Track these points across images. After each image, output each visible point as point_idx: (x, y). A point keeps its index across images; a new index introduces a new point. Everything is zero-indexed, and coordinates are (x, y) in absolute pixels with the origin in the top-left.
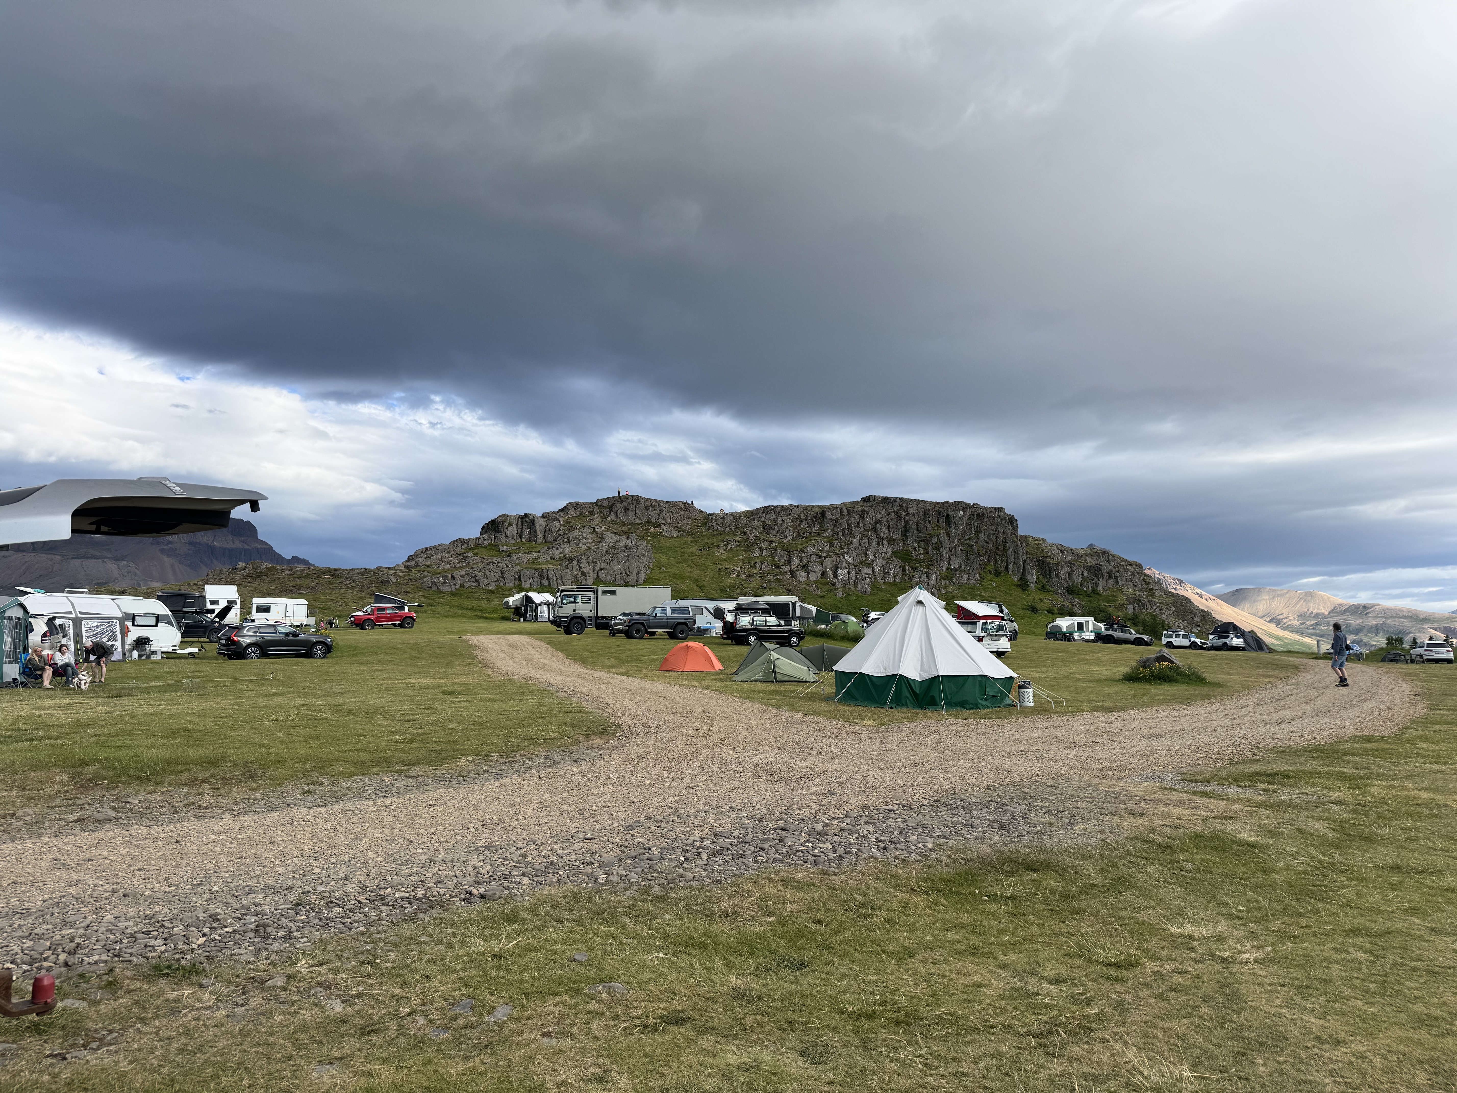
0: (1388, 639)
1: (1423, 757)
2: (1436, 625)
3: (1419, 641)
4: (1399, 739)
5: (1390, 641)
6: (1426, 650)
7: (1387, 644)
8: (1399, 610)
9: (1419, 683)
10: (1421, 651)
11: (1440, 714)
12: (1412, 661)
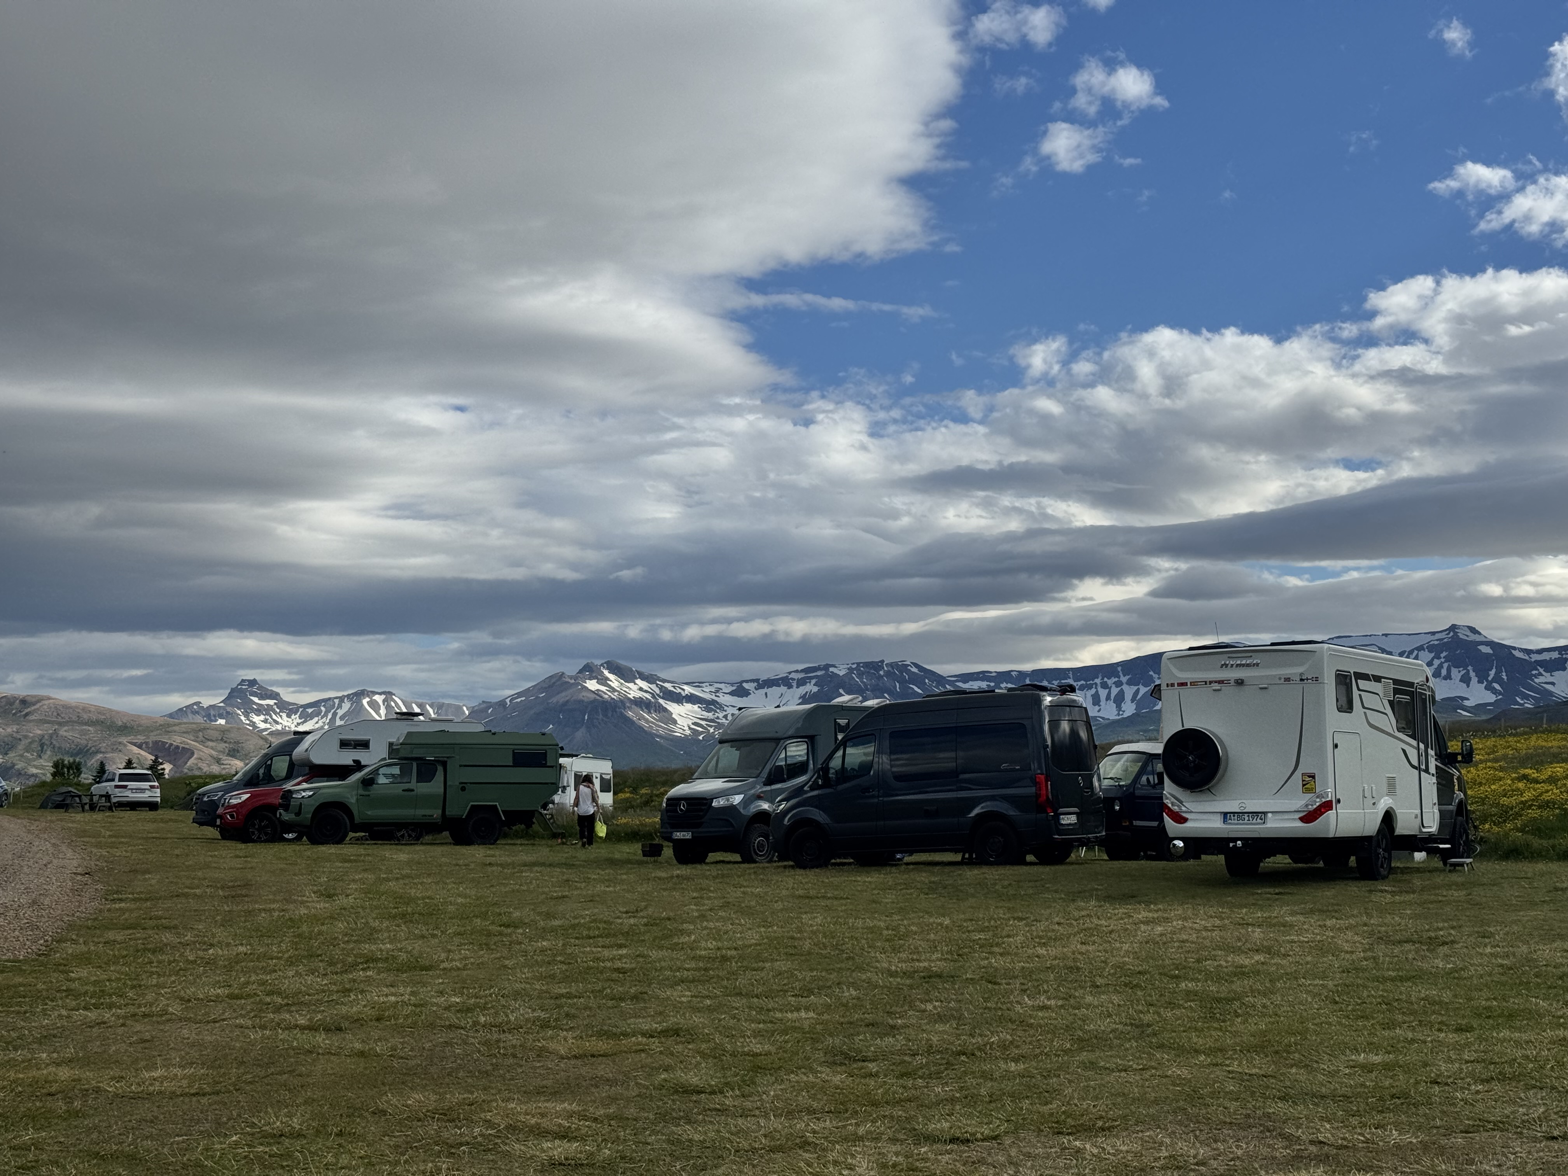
0: (56, 765)
1: (77, 997)
2: (141, 739)
3: (110, 768)
4: (42, 964)
5: (59, 768)
6: (117, 787)
7: (54, 775)
8: (84, 709)
9: (94, 850)
10: (108, 787)
11: (120, 909)
12: (93, 807)
